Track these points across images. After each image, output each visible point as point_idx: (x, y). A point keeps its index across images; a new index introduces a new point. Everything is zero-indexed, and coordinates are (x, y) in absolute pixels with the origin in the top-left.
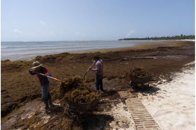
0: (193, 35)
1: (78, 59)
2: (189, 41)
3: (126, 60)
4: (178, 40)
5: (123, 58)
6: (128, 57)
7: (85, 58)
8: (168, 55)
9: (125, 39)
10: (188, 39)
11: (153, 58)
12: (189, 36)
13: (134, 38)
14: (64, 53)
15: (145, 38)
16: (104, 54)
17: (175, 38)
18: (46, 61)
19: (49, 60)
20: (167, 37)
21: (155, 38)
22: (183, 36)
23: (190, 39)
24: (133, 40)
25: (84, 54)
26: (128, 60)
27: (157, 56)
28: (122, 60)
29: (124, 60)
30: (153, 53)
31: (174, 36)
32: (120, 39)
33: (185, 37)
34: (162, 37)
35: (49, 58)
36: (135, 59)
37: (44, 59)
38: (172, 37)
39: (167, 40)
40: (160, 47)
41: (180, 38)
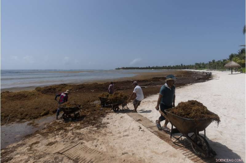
0: (192, 65)
1: (77, 89)
2: (189, 71)
3: (121, 89)
4: (179, 70)
5: (119, 87)
6: (124, 86)
7: (84, 88)
8: (157, 84)
9: (123, 68)
10: (188, 68)
11: (144, 87)
12: (188, 66)
13: (133, 67)
14: (62, 85)
15: (146, 67)
16: (101, 85)
17: (176, 68)
18: (48, 92)
19: (50, 90)
20: (169, 66)
21: (157, 67)
22: (183, 65)
23: (190, 69)
24: (133, 69)
25: (82, 85)
26: (123, 89)
27: (149, 86)
28: (118, 89)
29: (120, 89)
30: (147, 83)
31: (175, 66)
32: (118, 68)
33: (185, 67)
34: (163, 67)
35: (50, 89)
36: (129, 88)
37: (45, 90)
38: (173, 66)
39: (168, 69)
40: (154, 78)
41: (181, 68)
